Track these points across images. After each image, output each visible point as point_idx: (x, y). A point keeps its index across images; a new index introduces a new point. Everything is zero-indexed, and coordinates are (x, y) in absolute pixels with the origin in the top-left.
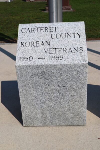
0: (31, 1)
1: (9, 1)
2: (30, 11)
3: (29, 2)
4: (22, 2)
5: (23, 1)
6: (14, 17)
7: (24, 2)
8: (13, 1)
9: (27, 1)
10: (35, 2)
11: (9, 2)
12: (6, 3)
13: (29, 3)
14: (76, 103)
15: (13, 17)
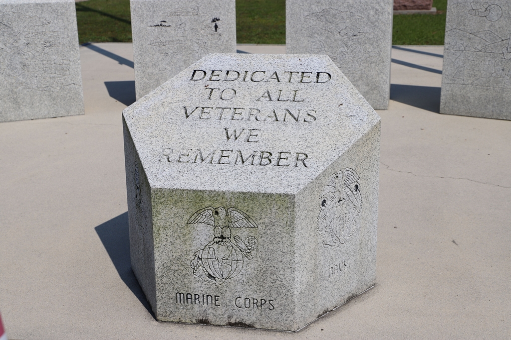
14: (373, 65)
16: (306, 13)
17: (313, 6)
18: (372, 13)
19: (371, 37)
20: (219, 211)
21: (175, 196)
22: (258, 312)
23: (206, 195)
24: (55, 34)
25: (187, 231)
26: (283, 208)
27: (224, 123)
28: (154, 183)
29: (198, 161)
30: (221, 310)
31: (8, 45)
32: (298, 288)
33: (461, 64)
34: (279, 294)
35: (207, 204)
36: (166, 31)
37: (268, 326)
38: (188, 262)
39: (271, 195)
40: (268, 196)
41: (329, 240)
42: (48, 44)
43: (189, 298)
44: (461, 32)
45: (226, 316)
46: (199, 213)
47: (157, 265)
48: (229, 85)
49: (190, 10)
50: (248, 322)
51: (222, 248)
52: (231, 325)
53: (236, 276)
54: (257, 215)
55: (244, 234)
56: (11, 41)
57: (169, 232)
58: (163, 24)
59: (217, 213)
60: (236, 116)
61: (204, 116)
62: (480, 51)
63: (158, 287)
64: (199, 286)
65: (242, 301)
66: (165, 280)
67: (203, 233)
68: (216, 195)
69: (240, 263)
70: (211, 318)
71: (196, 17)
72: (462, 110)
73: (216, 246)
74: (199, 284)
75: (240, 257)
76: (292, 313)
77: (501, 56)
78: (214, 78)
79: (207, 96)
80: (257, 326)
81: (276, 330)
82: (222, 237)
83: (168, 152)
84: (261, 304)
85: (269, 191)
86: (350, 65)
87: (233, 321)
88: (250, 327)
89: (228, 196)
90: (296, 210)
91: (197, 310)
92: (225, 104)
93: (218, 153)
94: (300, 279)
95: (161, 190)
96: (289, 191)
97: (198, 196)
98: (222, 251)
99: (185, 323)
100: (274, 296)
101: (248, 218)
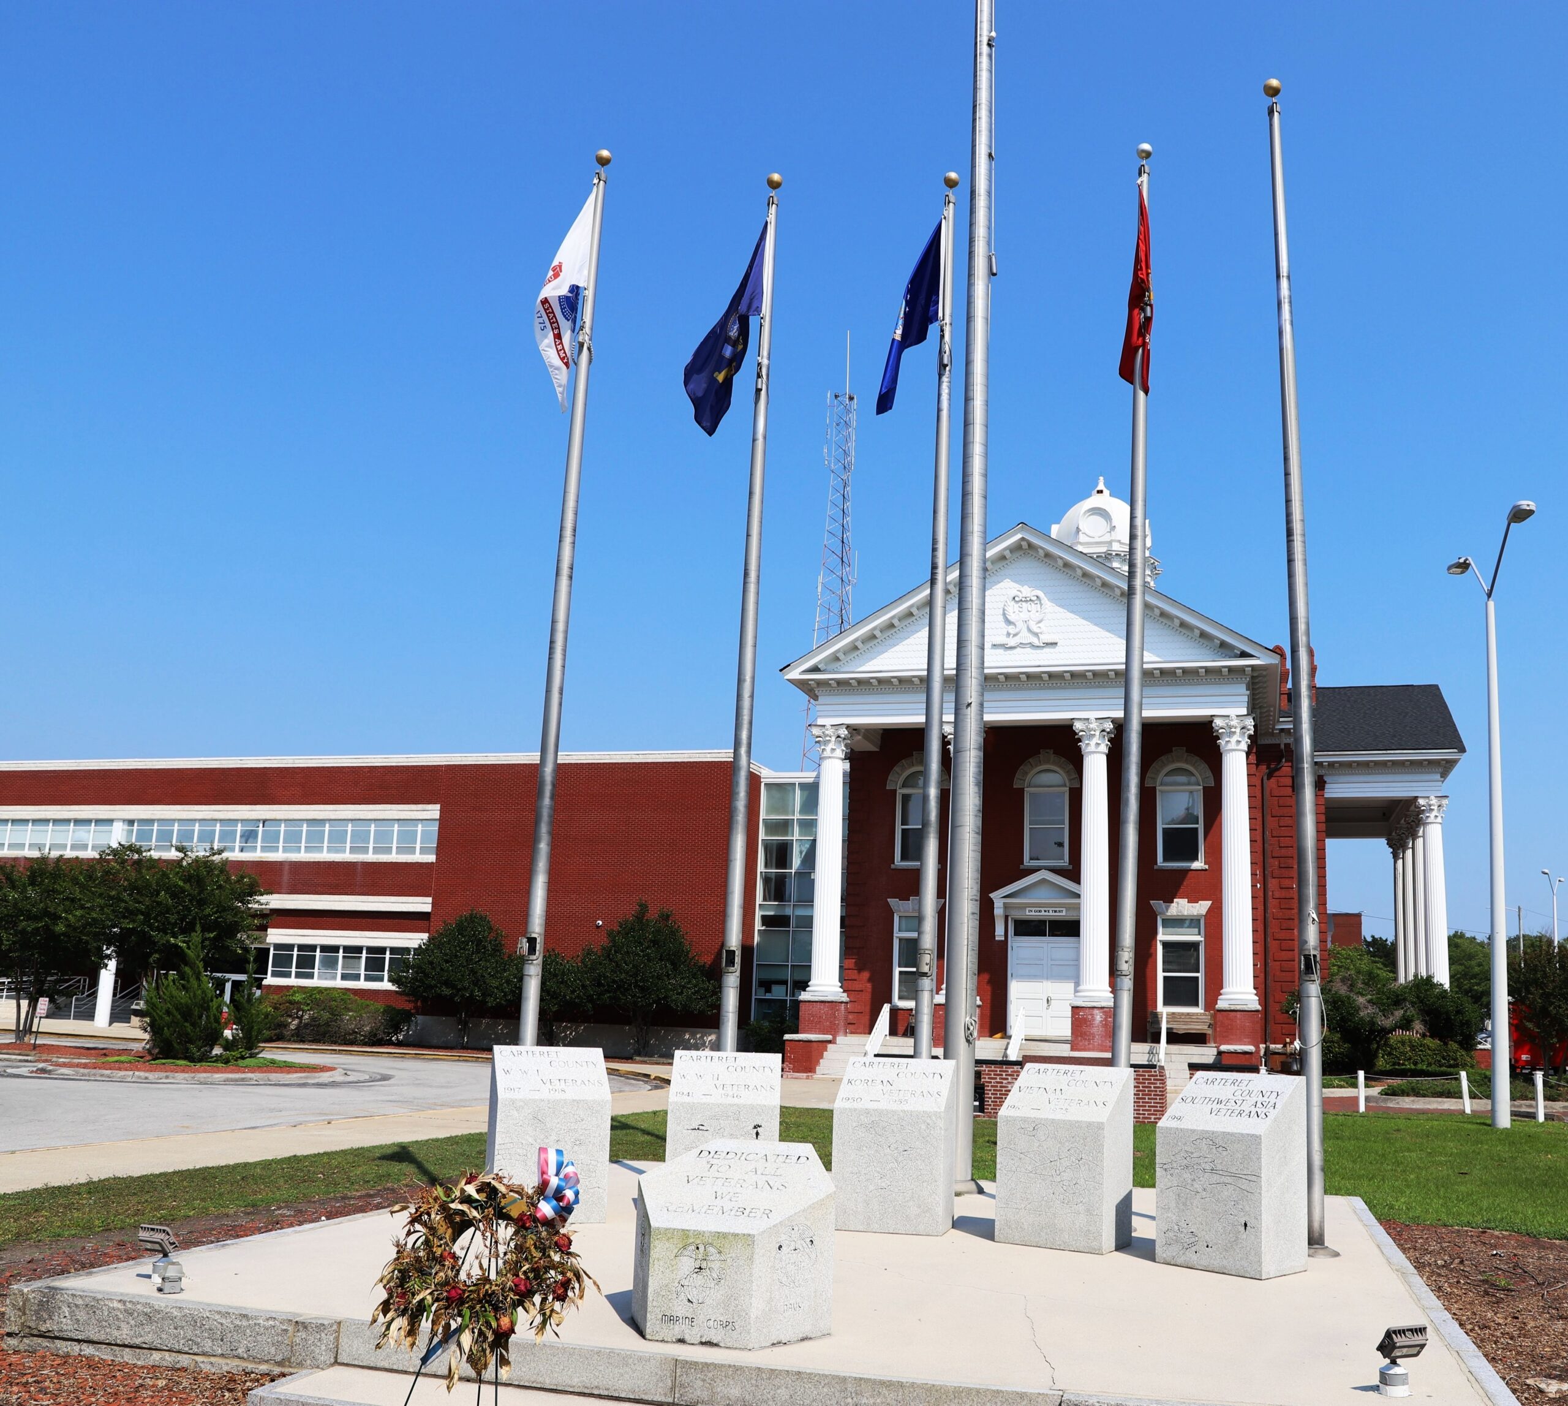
16: (854, 1124)
17: (862, 1117)
18: (923, 1127)
19: (922, 1153)
20: (700, 1246)
21: (669, 1233)
22: (723, 1332)
23: (691, 1234)
24: (587, 1132)
25: (674, 1262)
26: (745, 1245)
27: (715, 1188)
28: (654, 1223)
29: (690, 1211)
30: (695, 1330)
31: (538, 1141)
32: (754, 1313)
33: (1014, 1186)
34: (739, 1316)
35: (691, 1240)
36: (703, 1136)
37: (729, 1345)
38: (674, 1289)
39: (737, 1235)
40: (736, 1235)
41: (784, 1280)
42: (578, 1142)
43: (672, 1319)
44: (1012, 1151)
45: (699, 1336)
46: (684, 1247)
47: (650, 1290)
48: (726, 1162)
49: (730, 1114)
50: (715, 1342)
51: (700, 1277)
52: (702, 1343)
53: (708, 1301)
54: (727, 1251)
55: (716, 1265)
56: (542, 1137)
57: (661, 1263)
58: (701, 1127)
59: (698, 1248)
60: (726, 1184)
61: (702, 1183)
62: (1031, 1172)
63: (649, 1309)
64: (680, 1309)
65: (711, 1322)
66: (655, 1303)
67: (687, 1264)
68: (699, 1234)
69: (712, 1290)
70: (687, 1338)
71: (737, 1122)
72: (1016, 1238)
73: (695, 1275)
74: (680, 1307)
75: (712, 1286)
76: (749, 1333)
77: (1051, 1178)
78: (716, 1156)
79: (707, 1169)
80: (721, 1344)
81: (736, 1348)
82: (700, 1268)
83: (668, 1205)
84: (726, 1325)
85: (736, 1232)
86: (900, 1183)
87: (704, 1340)
88: (716, 1345)
89: (706, 1235)
90: (755, 1247)
91: (677, 1330)
92: (720, 1175)
93: (707, 1207)
94: (756, 1306)
95: (658, 1229)
96: (751, 1232)
97: (685, 1233)
98: (699, 1279)
99: (667, 1342)
100: (736, 1318)
101: (720, 1252)
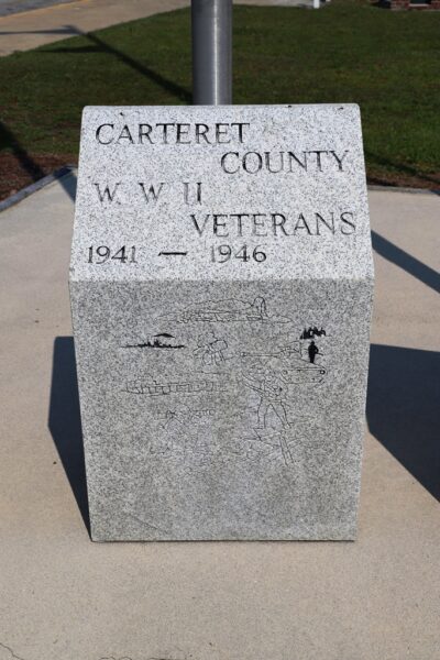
0: (411, 8)
1: (317, 4)
2: (414, 53)
3: (405, 12)
4: (372, 8)
5: (377, 8)
6: (342, 76)
7: (381, 9)
8: (330, 5)
9: (395, 8)
10: (432, 10)
11: (313, 10)
12: (303, 11)
13: (405, 16)
15: (339, 72)
36: (171, 359)
49: (239, 306)
58: (164, 340)
71: (258, 325)
